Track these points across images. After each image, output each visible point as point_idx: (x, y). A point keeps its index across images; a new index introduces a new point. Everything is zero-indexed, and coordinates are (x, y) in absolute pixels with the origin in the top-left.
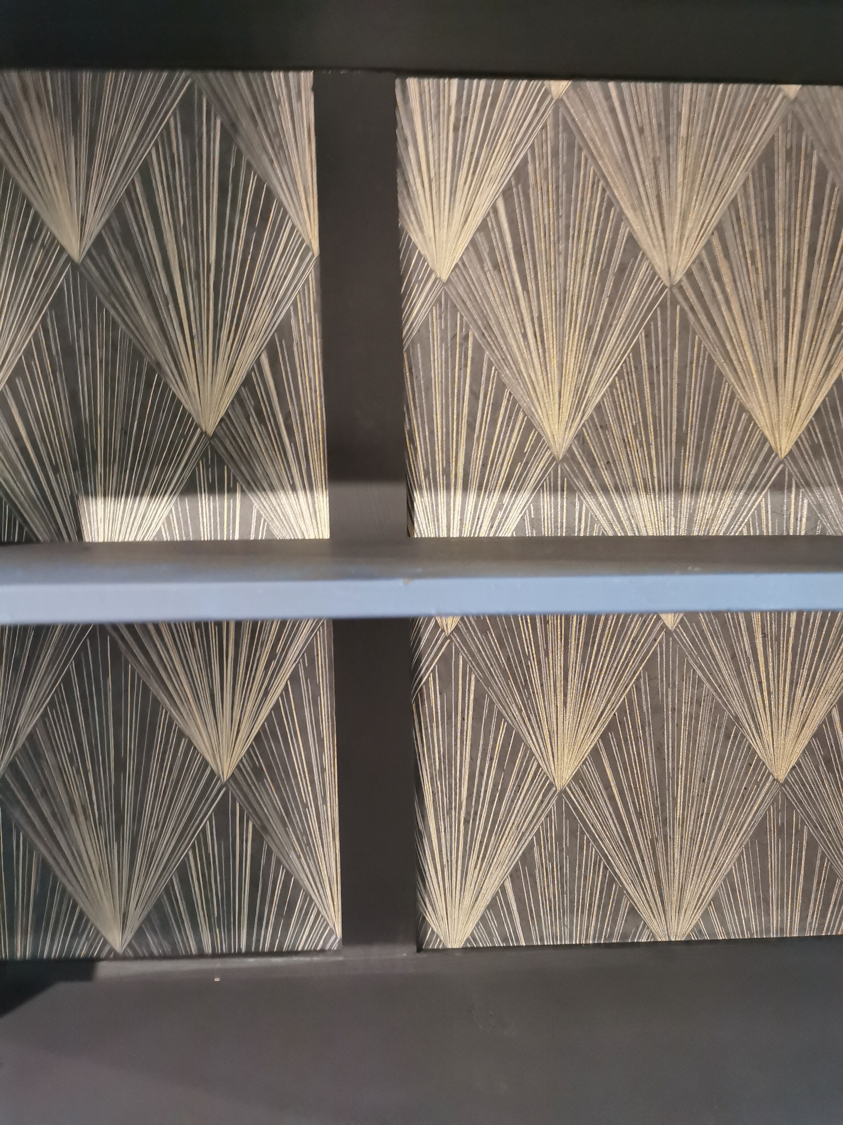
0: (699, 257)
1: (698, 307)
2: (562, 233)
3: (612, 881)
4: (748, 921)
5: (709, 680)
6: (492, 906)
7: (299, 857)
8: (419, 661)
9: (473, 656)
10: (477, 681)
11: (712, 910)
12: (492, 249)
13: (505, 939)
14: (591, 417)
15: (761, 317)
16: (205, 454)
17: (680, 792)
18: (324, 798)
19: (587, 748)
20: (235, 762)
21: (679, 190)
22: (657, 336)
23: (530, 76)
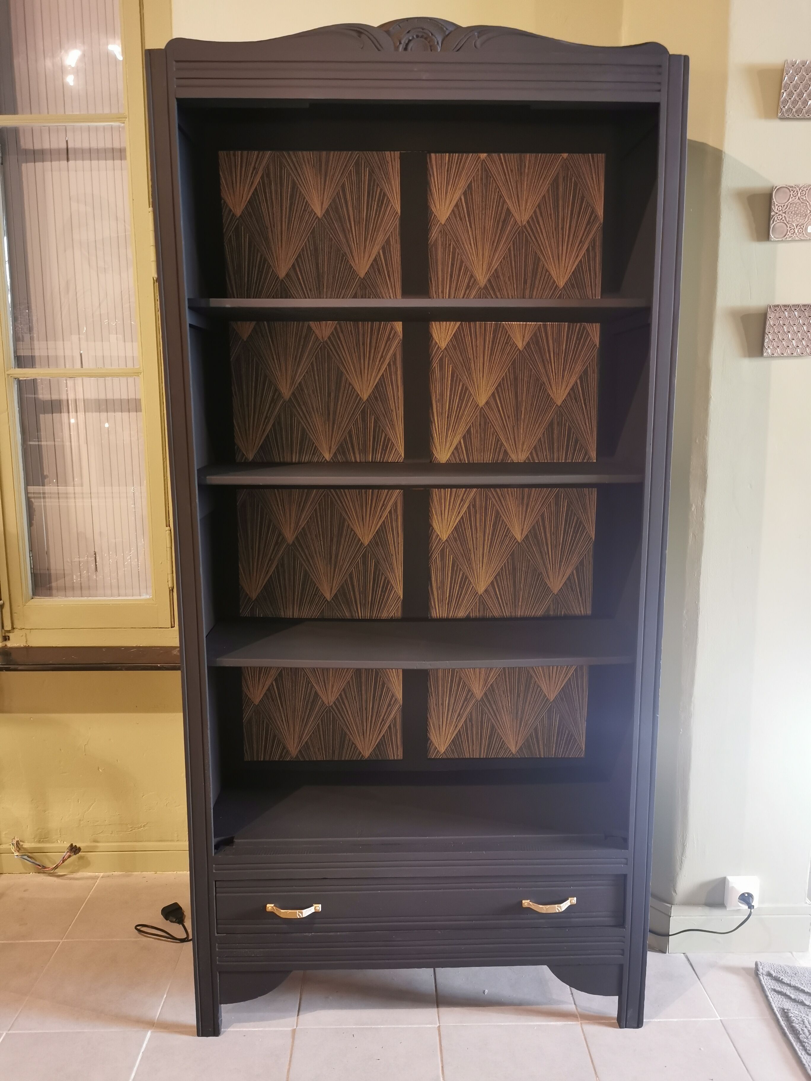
0: (532, 216)
1: (531, 234)
2: (484, 207)
3: (498, 440)
4: (546, 455)
5: (534, 369)
6: (456, 448)
7: (390, 429)
8: (432, 359)
9: (451, 358)
10: (452, 367)
11: (534, 452)
12: (459, 212)
13: (460, 460)
14: (493, 273)
15: (553, 237)
16: (360, 285)
17: (523, 409)
18: (399, 408)
19: (490, 393)
20: (368, 395)
21: (525, 192)
22: (517, 244)
23: (473, 152)
